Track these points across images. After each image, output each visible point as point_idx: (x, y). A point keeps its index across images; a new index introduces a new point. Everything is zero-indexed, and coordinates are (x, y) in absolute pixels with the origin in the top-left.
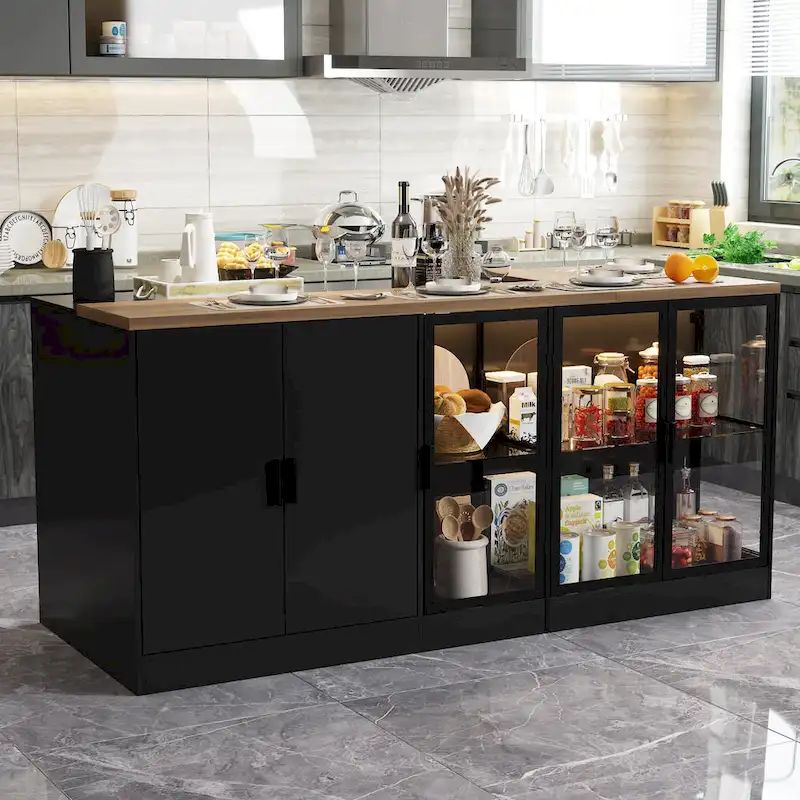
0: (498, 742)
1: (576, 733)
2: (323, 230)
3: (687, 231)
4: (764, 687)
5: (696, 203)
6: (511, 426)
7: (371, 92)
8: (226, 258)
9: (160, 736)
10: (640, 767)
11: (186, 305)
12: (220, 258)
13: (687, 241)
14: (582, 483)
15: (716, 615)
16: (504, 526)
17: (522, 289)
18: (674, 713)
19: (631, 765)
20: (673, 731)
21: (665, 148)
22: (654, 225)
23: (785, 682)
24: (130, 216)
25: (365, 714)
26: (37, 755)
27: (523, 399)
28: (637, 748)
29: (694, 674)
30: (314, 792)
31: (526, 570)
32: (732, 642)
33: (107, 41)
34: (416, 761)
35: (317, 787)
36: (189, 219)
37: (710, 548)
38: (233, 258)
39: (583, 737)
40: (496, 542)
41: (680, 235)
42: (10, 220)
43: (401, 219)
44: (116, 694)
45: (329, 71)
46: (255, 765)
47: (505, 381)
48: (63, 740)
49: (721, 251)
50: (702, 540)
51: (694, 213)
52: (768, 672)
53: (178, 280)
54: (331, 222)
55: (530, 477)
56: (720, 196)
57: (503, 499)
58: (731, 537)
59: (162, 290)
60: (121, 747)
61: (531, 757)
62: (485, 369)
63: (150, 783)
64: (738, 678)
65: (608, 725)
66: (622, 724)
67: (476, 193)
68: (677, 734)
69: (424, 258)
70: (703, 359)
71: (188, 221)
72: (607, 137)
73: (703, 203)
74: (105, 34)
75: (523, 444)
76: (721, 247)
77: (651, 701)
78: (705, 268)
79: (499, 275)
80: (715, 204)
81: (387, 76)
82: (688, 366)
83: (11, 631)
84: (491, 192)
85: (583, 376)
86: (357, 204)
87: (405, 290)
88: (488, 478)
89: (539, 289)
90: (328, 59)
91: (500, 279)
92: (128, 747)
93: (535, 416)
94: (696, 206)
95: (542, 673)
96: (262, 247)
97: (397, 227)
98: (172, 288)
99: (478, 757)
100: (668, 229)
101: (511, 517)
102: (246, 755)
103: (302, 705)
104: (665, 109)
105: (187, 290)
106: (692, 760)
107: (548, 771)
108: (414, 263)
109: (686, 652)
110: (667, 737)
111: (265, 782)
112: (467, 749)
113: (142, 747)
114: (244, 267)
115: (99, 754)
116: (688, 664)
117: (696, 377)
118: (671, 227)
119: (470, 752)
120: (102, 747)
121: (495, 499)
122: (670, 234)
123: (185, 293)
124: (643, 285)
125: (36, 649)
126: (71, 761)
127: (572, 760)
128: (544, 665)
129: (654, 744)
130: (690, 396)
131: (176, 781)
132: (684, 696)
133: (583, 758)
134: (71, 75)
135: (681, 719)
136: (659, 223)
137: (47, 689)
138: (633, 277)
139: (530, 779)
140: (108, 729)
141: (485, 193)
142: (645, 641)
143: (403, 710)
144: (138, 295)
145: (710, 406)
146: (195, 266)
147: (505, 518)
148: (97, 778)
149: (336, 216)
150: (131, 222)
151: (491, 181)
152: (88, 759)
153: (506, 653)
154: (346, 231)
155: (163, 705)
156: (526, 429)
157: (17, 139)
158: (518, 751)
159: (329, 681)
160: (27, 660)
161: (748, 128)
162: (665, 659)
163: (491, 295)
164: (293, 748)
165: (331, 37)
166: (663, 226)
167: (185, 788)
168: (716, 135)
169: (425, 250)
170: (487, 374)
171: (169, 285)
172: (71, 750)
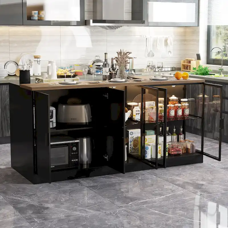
0: (125, 196)
1: (145, 194)
2: (91, 66)
3: (190, 67)
4: (196, 184)
5: (192, 59)
6: (134, 116)
7: (104, 29)
8: (59, 73)
9: (39, 194)
10: (159, 202)
11: (48, 84)
12: (57, 73)
13: (190, 70)
14: (153, 132)
15: (188, 167)
16: (132, 143)
17: (136, 81)
18: (171, 190)
19: (157, 201)
20: (170, 194)
21: (185, 44)
22: (181, 65)
23: (201, 183)
24: (39, 62)
25: (91, 189)
26: (7, 198)
27: (136, 110)
28: (159, 198)
29: (178, 180)
30: (75, 207)
31: (138, 154)
32: (190, 173)
33: (33, 16)
34: (103, 200)
35: (76, 206)
36: (50, 62)
37: (187, 149)
38: (61, 72)
39: (146, 195)
40: (130, 147)
41: (188, 68)
42: (7, 63)
43: (105, 63)
44: (28, 184)
45: (92, 24)
46: (62, 200)
47: (132, 105)
48: (14, 195)
49: (197, 72)
50: (185, 147)
51: (191, 62)
52: (198, 180)
53: (46, 78)
54: (93, 64)
55: (139, 130)
56: (198, 57)
57: (132, 136)
58: (193, 146)
59: (42, 81)
60: (28, 196)
61: (132, 199)
62: (127, 102)
63: (34, 204)
64: (189, 181)
65: (153, 192)
66: (157, 192)
67: (126, 56)
68: (170, 195)
69: (111, 73)
70: (186, 100)
71: (49, 63)
72: (168, 42)
73: (194, 59)
74: (33, 14)
75: (136, 121)
76: (198, 71)
77: (166, 187)
78: (185, 76)
79: (132, 78)
80: (197, 60)
81: (108, 25)
82: (182, 102)
83: (4, 169)
84: (130, 56)
85: (153, 104)
86: (100, 59)
87: (105, 81)
88: (128, 130)
89: (140, 81)
90: (91, 21)
91: (131, 78)
92: (30, 196)
93: (140, 114)
94: (192, 60)
95: (139, 180)
96: (68, 70)
97: (104, 65)
98: (45, 80)
99: (119, 199)
100: (185, 66)
101: (134, 141)
102: (60, 198)
103: (76, 187)
104: (185, 34)
105: (49, 81)
106: (173, 200)
107: (136, 202)
108: (108, 74)
109: (177, 175)
110: (168, 195)
111: (63, 204)
112: (116, 197)
113: (34, 196)
114: (64, 75)
115: (23, 198)
116: (178, 178)
117: (183, 104)
118: (186, 66)
119: (117, 198)
120: (23, 196)
121: (130, 136)
122: (186, 68)
123: (48, 82)
124: (168, 80)
125: (10, 173)
126: (15, 199)
127: (142, 200)
128: (140, 178)
129: (164, 197)
130: (182, 109)
131: (41, 204)
132: (174, 185)
133: (146, 200)
134: (23, 25)
135: (172, 191)
136: (183, 65)
137: (11, 183)
138: (166, 78)
139: (131, 204)
140: (25, 192)
141: (128, 56)
142: (168, 173)
143: (102, 188)
144: (36, 82)
145: (187, 112)
146: (51, 75)
147: (133, 141)
148: (22, 203)
149: (94, 62)
150: (39, 64)
151: (130, 53)
152: (19, 199)
153: (130, 175)
154: (97, 67)
155: (40, 186)
156: (137, 117)
157: (9, 42)
158: (128, 198)
159: (84, 181)
160: (7, 176)
161: (207, 39)
162: (171, 177)
163: (128, 82)
164: (72, 197)
165: (93, 15)
166: (184, 65)
167: (43, 206)
168: (198, 41)
169: (111, 71)
170: (128, 103)
171: (44, 80)
172: (15, 197)
